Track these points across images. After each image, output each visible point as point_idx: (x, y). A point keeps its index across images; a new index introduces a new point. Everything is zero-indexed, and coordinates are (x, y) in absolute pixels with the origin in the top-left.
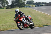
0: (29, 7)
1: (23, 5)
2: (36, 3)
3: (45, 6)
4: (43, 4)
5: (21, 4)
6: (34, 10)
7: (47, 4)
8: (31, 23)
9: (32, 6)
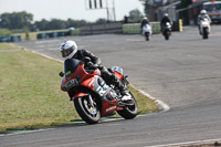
0: (12, 40)
2: (42, 25)
3: (81, 35)
4: (73, 29)
6: (34, 52)
7: (89, 28)
8: (125, 98)
9: (23, 35)
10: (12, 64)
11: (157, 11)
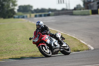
0: (23, 17)
1: (12, 14)
2: (37, 11)
3: (54, 15)
4: (50, 13)
5: (7, 12)
7: (58, 12)
10: (23, 28)
11: (88, 5)
